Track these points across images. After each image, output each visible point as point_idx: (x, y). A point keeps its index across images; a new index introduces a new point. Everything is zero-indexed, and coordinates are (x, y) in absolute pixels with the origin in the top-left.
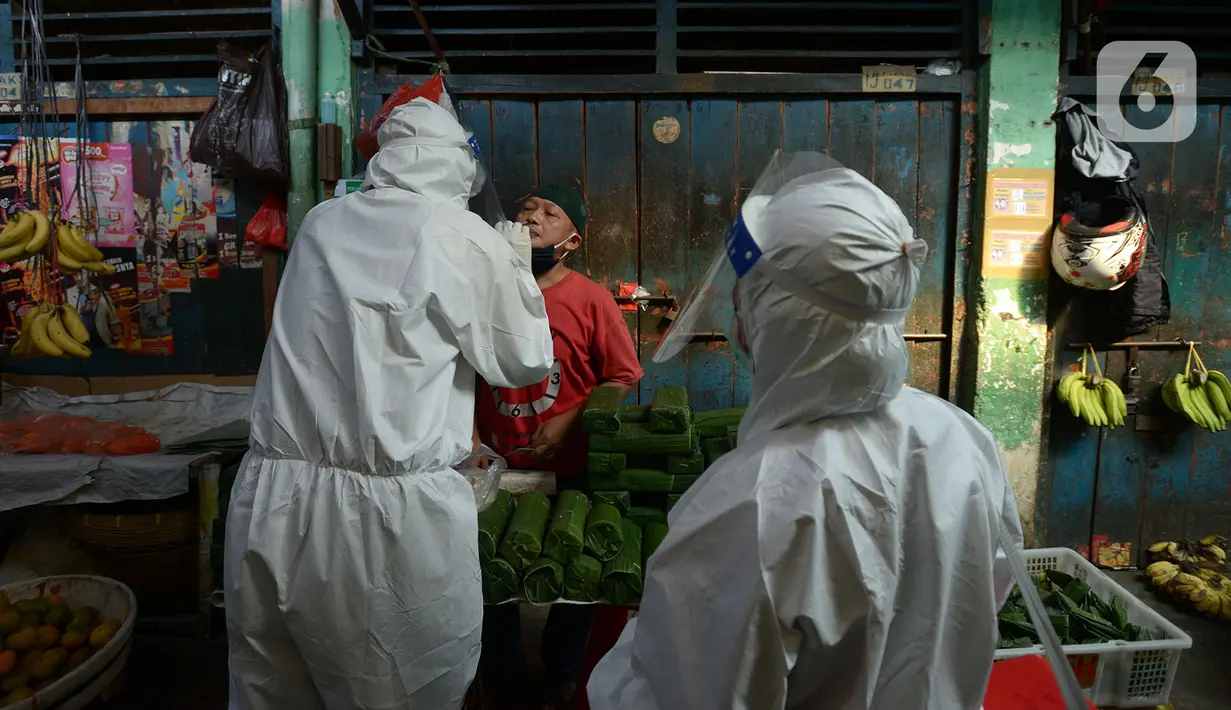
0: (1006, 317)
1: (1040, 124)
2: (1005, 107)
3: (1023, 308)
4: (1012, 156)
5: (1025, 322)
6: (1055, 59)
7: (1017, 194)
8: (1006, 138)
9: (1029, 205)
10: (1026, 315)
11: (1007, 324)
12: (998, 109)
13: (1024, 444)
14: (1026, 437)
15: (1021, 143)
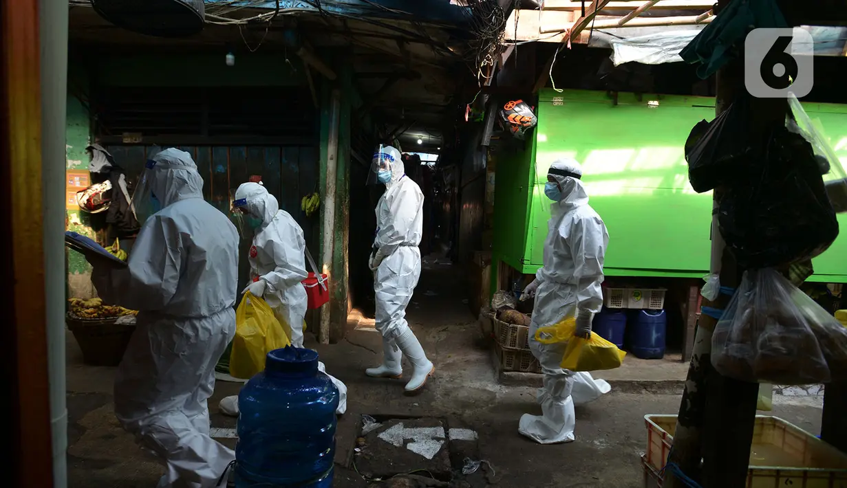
0: (76, 224)
1: (83, 153)
2: (71, 147)
3: (81, 221)
4: (74, 165)
5: (82, 226)
6: (88, 130)
7: (77, 179)
8: (72, 159)
9: (81, 183)
10: (83, 223)
11: (76, 227)
12: (69, 148)
13: (86, 272)
14: (87, 269)
15: (77, 160)
